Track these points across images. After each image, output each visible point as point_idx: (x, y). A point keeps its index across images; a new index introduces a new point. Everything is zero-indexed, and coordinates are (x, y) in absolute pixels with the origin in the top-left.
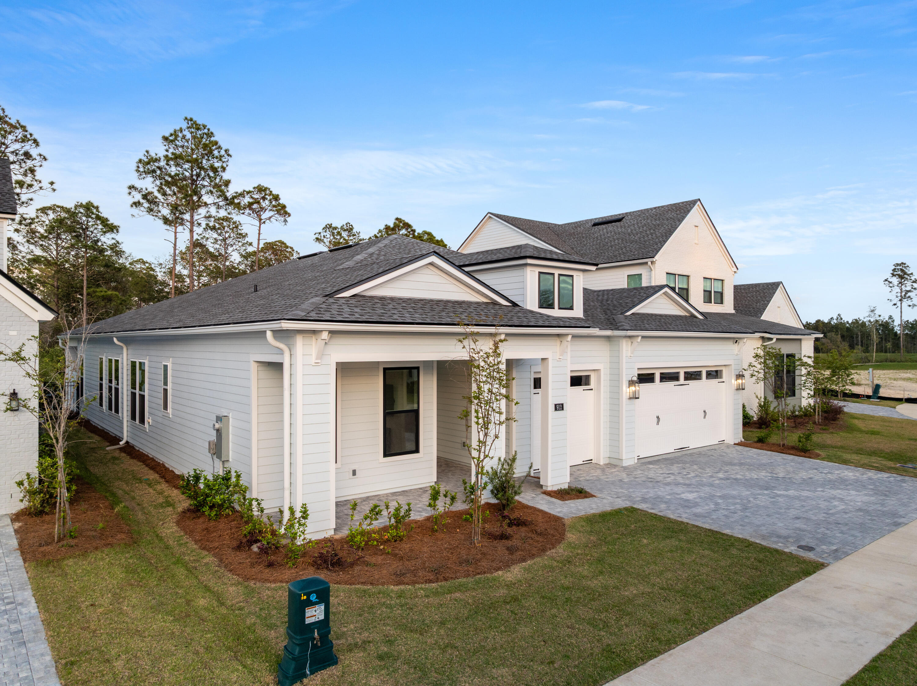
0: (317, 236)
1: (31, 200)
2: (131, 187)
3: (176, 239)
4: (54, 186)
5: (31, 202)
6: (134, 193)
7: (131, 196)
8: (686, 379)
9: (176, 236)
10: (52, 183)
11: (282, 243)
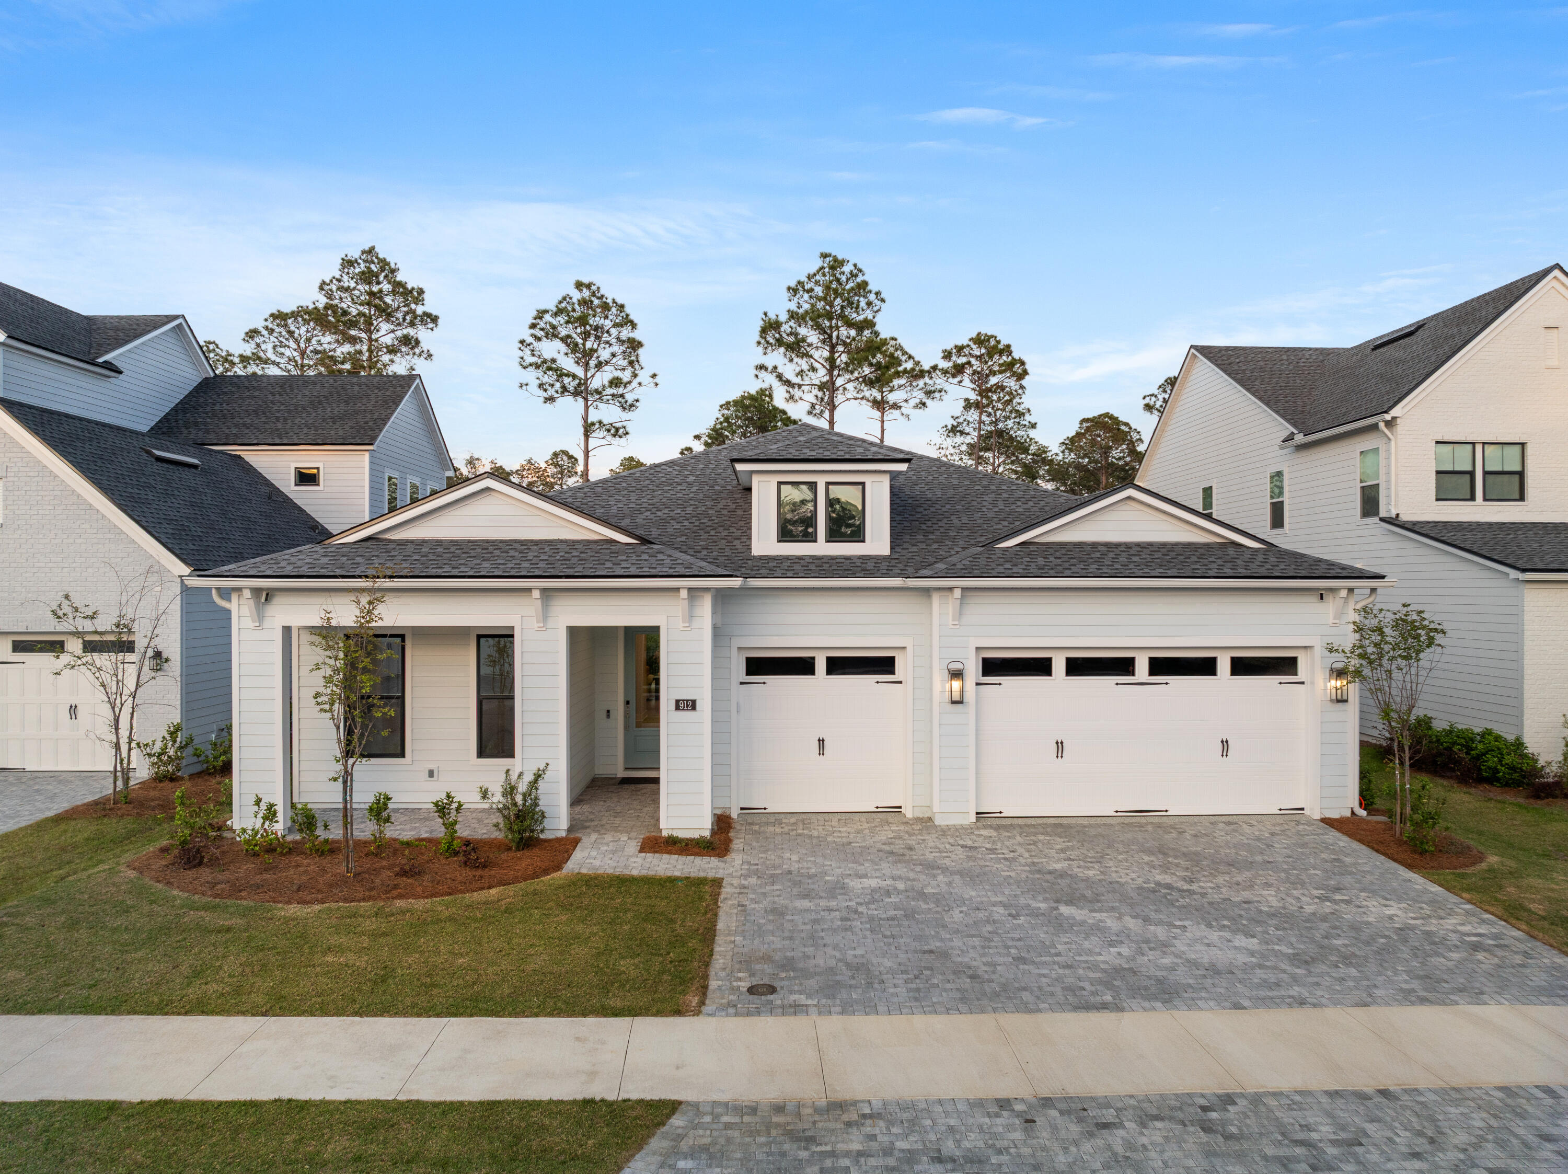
0: (1147, 400)
1: (637, 401)
2: (762, 367)
3: (883, 431)
4: (657, 380)
5: (637, 404)
6: (762, 374)
7: (760, 381)
8: (1152, 672)
9: (882, 427)
10: (654, 376)
11: (1111, 417)
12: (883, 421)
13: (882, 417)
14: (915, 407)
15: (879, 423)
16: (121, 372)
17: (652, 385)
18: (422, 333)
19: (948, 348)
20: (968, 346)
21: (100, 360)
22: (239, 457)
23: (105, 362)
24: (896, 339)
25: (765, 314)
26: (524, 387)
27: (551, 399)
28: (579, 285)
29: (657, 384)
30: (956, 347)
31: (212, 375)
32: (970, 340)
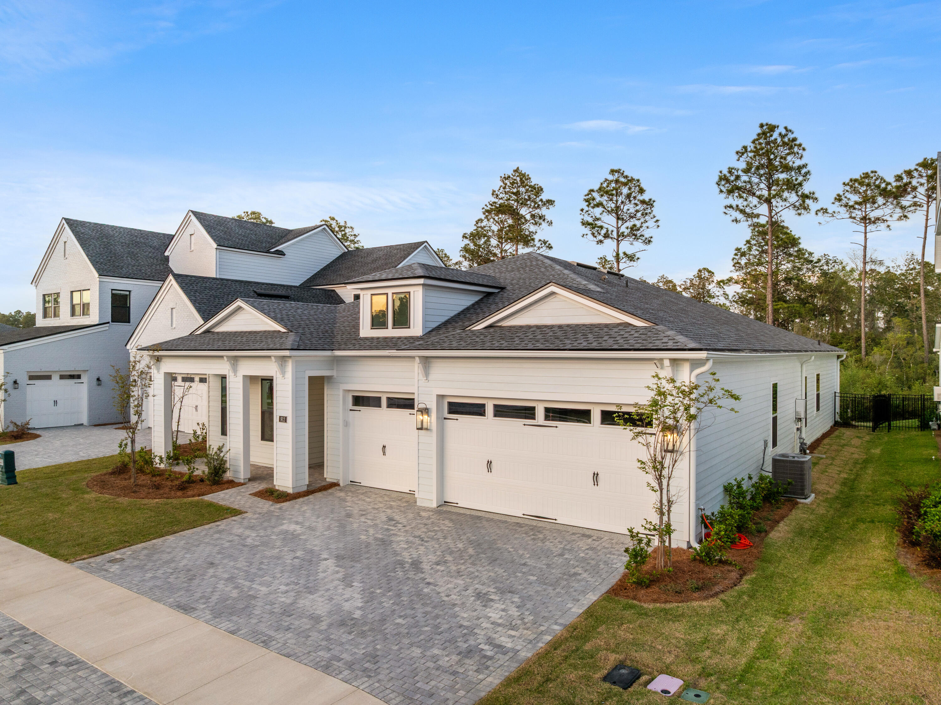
2: (728, 207)
12: (866, 233)
13: (866, 230)
14: (898, 220)
15: (863, 235)
16: (284, 255)
17: (656, 227)
18: (544, 211)
19: (899, 173)
20: (916, 170)
21: (272, 250)
22: (334, 290)
23: (277, 250)
24: (876, 172)
25: (721, 172)
26: (585, 236)
27: (601, 242)
28: (613, 172)
29: (658, 226)
30: (905, 172)
31: (346, 251)
32: (917, 165)
